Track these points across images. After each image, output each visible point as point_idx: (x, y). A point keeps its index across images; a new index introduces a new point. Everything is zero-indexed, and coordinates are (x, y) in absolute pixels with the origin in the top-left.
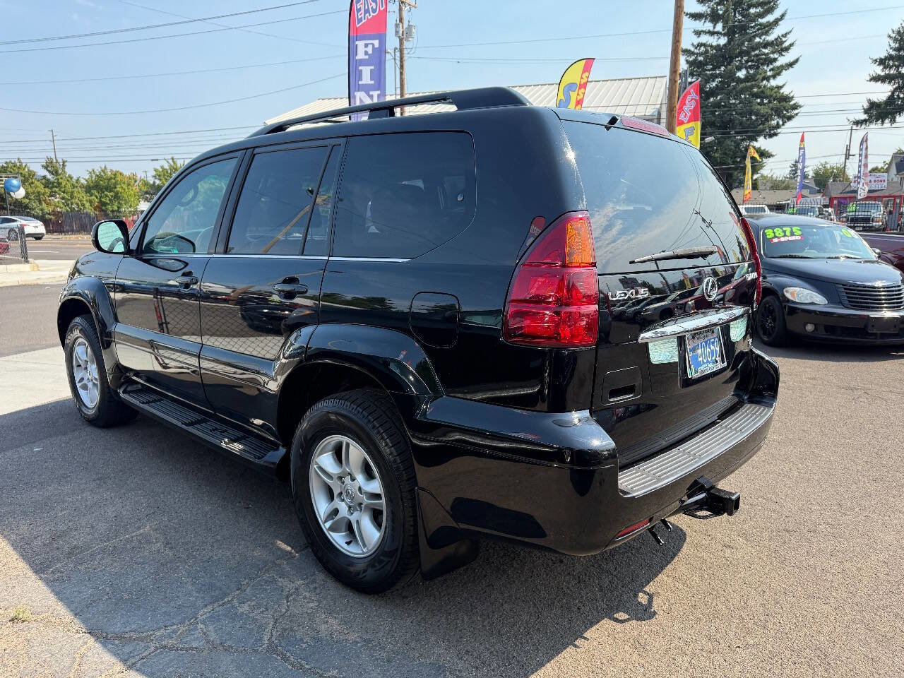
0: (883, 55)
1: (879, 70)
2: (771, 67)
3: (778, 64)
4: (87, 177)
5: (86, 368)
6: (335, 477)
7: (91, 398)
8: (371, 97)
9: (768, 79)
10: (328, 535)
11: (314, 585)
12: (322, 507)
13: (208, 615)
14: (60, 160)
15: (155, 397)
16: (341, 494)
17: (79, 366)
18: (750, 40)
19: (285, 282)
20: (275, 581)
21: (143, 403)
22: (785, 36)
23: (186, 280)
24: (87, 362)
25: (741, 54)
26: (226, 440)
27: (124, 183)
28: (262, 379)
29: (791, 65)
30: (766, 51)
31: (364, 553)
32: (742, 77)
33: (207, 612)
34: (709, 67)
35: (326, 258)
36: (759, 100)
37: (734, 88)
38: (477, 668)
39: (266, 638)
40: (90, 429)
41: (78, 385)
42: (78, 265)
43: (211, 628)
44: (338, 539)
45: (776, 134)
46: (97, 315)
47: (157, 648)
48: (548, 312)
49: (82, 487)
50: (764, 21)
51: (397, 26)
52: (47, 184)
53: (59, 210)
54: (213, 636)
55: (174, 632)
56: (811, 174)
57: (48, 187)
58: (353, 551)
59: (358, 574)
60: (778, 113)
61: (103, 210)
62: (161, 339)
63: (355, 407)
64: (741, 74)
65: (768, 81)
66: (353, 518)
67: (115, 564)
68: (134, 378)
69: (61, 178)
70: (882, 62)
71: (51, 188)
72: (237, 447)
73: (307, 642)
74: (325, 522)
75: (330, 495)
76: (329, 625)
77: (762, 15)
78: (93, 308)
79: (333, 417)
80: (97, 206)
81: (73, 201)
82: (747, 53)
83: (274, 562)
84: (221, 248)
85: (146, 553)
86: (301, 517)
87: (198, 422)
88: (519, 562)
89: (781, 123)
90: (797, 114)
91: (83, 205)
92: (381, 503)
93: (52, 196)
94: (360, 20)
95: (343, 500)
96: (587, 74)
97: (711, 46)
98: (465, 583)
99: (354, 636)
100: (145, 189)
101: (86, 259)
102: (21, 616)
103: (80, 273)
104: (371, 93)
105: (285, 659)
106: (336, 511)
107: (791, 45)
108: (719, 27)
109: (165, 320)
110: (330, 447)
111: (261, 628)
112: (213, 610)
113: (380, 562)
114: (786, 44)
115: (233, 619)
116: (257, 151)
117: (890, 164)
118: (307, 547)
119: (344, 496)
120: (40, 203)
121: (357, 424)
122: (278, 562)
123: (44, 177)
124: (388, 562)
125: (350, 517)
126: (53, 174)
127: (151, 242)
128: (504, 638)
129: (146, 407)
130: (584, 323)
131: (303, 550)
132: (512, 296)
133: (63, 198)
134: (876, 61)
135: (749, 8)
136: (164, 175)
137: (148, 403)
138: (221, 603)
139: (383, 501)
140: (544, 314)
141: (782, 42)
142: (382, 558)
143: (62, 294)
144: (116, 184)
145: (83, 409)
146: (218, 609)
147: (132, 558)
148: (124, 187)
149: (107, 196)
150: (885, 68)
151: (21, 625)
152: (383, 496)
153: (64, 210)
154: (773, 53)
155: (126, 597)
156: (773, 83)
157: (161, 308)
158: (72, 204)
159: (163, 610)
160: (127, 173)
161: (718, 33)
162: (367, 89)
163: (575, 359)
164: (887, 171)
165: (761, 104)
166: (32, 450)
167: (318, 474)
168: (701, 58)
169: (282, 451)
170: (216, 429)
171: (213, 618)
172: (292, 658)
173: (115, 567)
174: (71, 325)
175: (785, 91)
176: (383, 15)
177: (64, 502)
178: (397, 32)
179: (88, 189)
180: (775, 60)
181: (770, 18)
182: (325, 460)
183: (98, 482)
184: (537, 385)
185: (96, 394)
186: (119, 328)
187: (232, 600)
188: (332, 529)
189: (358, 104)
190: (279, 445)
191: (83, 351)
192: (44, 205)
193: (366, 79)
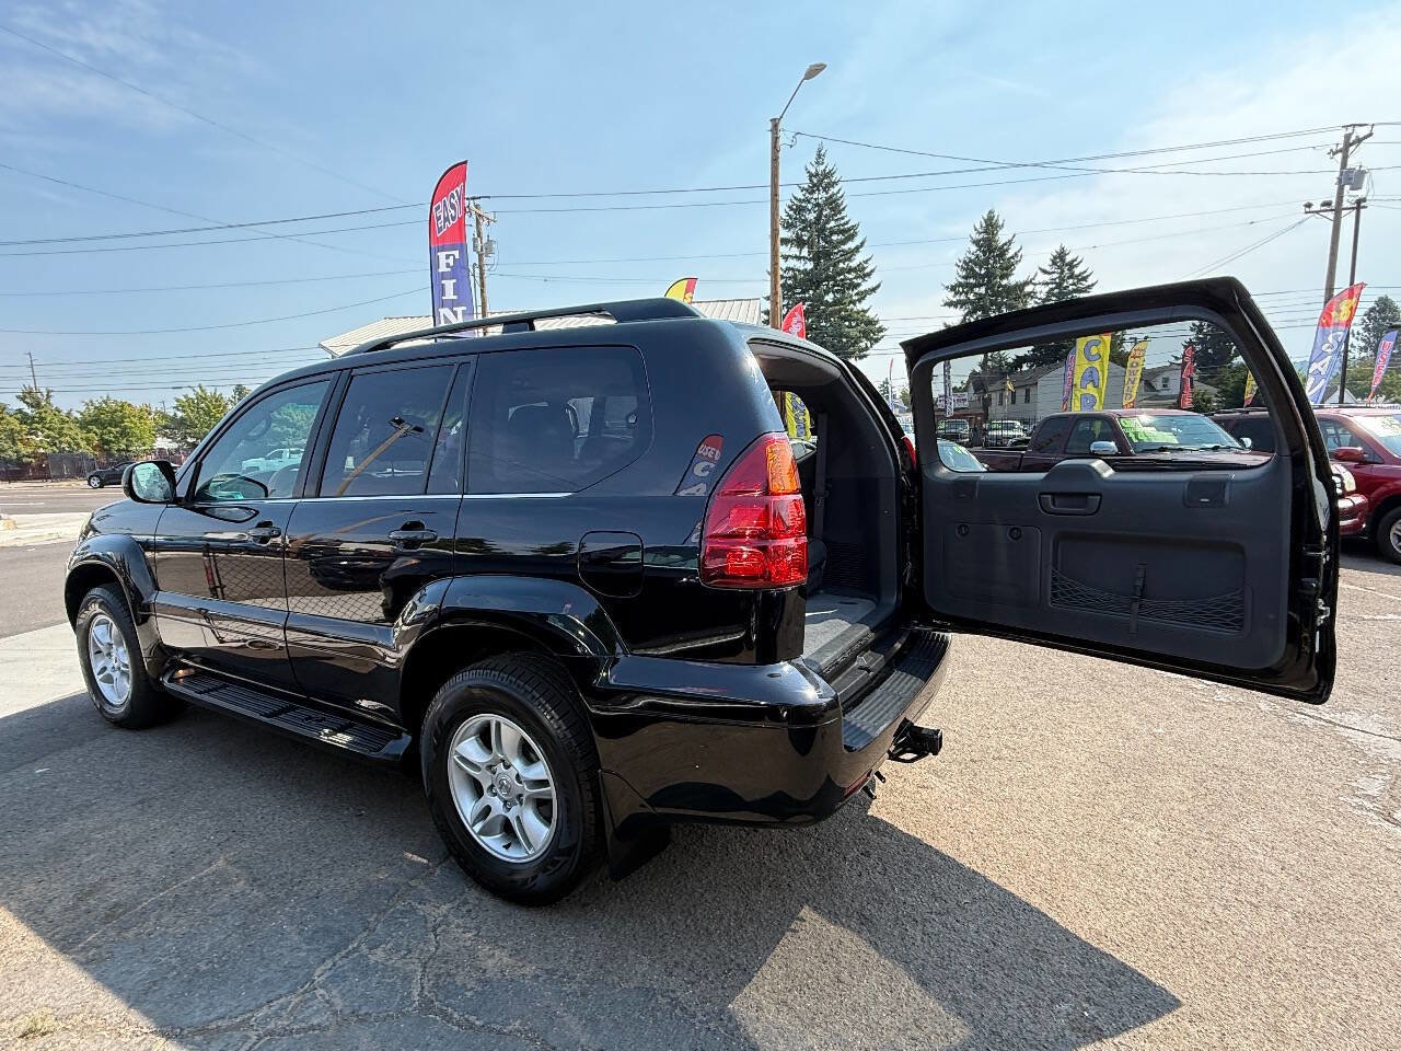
0: (954, 282)
1: (951, 296)
2: (856, 291)
3: (862, 288)
4: (83, 409)
5: (109, 654)
6: (483, 767)
7: (119, 693)
8: (455, 314)
9: (854, 303)
10: (479, 841)
11: (467, 907)
12: (467, 807)
13: (328, 974)
14: (43, 390)
15: (216, 684)
16: (492, 786)
17: (100, 652)
18: (835, 265)
19: (405, 528)
20: (413, 910)
21: (200, 693)
22: (866, 262)
23: (264, 532)
24: (110, 645)
25: (828, 278)
26: (327, 731)
27: (134, 416)
28: (380, 651)
29: (874, 290)
30: (850, 276)
31: (529, 856)
32: (831, 301)
33: (325, 971)
34: (799, 290)
35: (460, 496)
36: (847, 323)
37: (824, 311)
38: (693, 983)
39: (415, 993)
40: (118, 734)
41: (98, 678)
42: (94, 520)
43: (334, 992)
44: (493, 844)
45: (865, 356)
46: (127, 581)
47: (260, 1038)
48: (744, 548)
49: (117, 815)
50: (845, 247)
51: (475, 240)
52: (24, 419)
53: (42, 450)
54: (339, 1004)
55: (282, 1008)
56: (898, 395)
57: (25, 423)
58: (514, 855)
59: (525, 882)
60: (866, 335)
61: (105, 450)
62: (214, 606)
63: (506, 676)
64: (829, 298)
65: (855, 305)
66: (511, 816)
67: (181, 922)
68: (184, 661)
69: (46, 412)
70: (953, 288)
71: (31, 425)
72: (342, 739)
73: (472, 989)
74: (473, 825)
75: (477, 790)
76: (496, 960)
77: (843, 242)
78: (121, 574)
79: (476, 691)
80: (97, 446)
81: (62, 439)
82: (833, 278)
83: (407, 883)
84: (311, 489)
85: (226, 898)
86: (439, 823)
87: (283, 711)
88: (709, 838)
89: (869, 345)
90: (883, 337)
91: (78, 444)
92: (550, 793)
93: (31, 434)
94: (440, 229)
95: (495, 794)
96: (690, 294)
97: (799, 271)
98: (653, 874)
99: (530, 970)
100: (164, 423)
101: (103, 513)
102: (39, 1027)
103: (95, 531)
104: (455, 309)
105: (447, 1018)
106: (488, 810)
107: (872, 271)
108: (805, 252)
109: (220, 581)
110: (473, 731)
111: (407, 978)
112: (334, 965)
113: (554, 863)
114: (867, 271)
115: (364, 974)
116: (355, 372)
117: (968, 382)
118: (447, 858)
119: (497, 789)
120: (14, 443)
121: (508, 696)
122: (413, 883)
123: (20, 411)
124: (566, 862)
125: (507, 815)
126: (32, 407)
127: (206, 486)
128: (715, 937)
129: (206, 698)
130: (790, 558)
131: (444, 861)
132: (707, 533)
133: (48, 436)
134: (947, 287)
135: (831, 235)
136: (189, 406)
137: (207, 692)
138: (343, 953)
139: (552, 788)
140: (742, 551)
141: (864, 268)
142: (556, 858)
143: (72, 559)
144: (123, 417)
145: (107, 708)
146: (340, 963)
147: (204, 910)
148: (134, 420)
149: (110, 432)
150: (956, 294)
151: (40, 1041)
152: (552, 783)
153: (49, 451)
154: (856, 278)
155: (203, 967)
156: (859, 307)
157: (214, 569)
158: (61, 442)
159: (262, 978)
160: (137, 404)
161: (804, 258)
162: (452, 305)
163: (784, 600)
164: (965, 390)
165: (850, 327)
166: (31, 771)
167: (460, 767)
168: (790, 282)
169: (407, 739)
170: (310, 718)
171: (336, 978)
172: (456, 1015)
173: (181, 926)
174: (87, 598)
175: (870, 314)
176: (461, 224)
177: (89, 841)
178: (475, 247)
179: (84, 425)
180: (859, 285)
181: (851, 245)
182: (467, 747)
183: (139, 806)
184: (741, 631)
185: (127, 686)
186: (162, 598)
187: (359, 946)
188: (484, 832)
189: (443, 324)
190: (402, 731)
191: (104, 631)
192: (20, 445)
193: (450, 295)
